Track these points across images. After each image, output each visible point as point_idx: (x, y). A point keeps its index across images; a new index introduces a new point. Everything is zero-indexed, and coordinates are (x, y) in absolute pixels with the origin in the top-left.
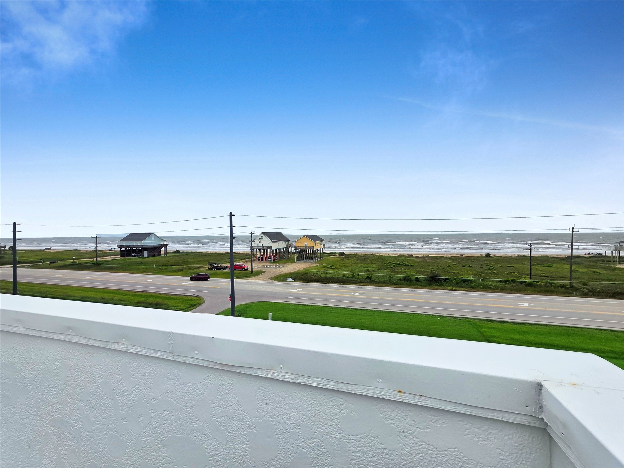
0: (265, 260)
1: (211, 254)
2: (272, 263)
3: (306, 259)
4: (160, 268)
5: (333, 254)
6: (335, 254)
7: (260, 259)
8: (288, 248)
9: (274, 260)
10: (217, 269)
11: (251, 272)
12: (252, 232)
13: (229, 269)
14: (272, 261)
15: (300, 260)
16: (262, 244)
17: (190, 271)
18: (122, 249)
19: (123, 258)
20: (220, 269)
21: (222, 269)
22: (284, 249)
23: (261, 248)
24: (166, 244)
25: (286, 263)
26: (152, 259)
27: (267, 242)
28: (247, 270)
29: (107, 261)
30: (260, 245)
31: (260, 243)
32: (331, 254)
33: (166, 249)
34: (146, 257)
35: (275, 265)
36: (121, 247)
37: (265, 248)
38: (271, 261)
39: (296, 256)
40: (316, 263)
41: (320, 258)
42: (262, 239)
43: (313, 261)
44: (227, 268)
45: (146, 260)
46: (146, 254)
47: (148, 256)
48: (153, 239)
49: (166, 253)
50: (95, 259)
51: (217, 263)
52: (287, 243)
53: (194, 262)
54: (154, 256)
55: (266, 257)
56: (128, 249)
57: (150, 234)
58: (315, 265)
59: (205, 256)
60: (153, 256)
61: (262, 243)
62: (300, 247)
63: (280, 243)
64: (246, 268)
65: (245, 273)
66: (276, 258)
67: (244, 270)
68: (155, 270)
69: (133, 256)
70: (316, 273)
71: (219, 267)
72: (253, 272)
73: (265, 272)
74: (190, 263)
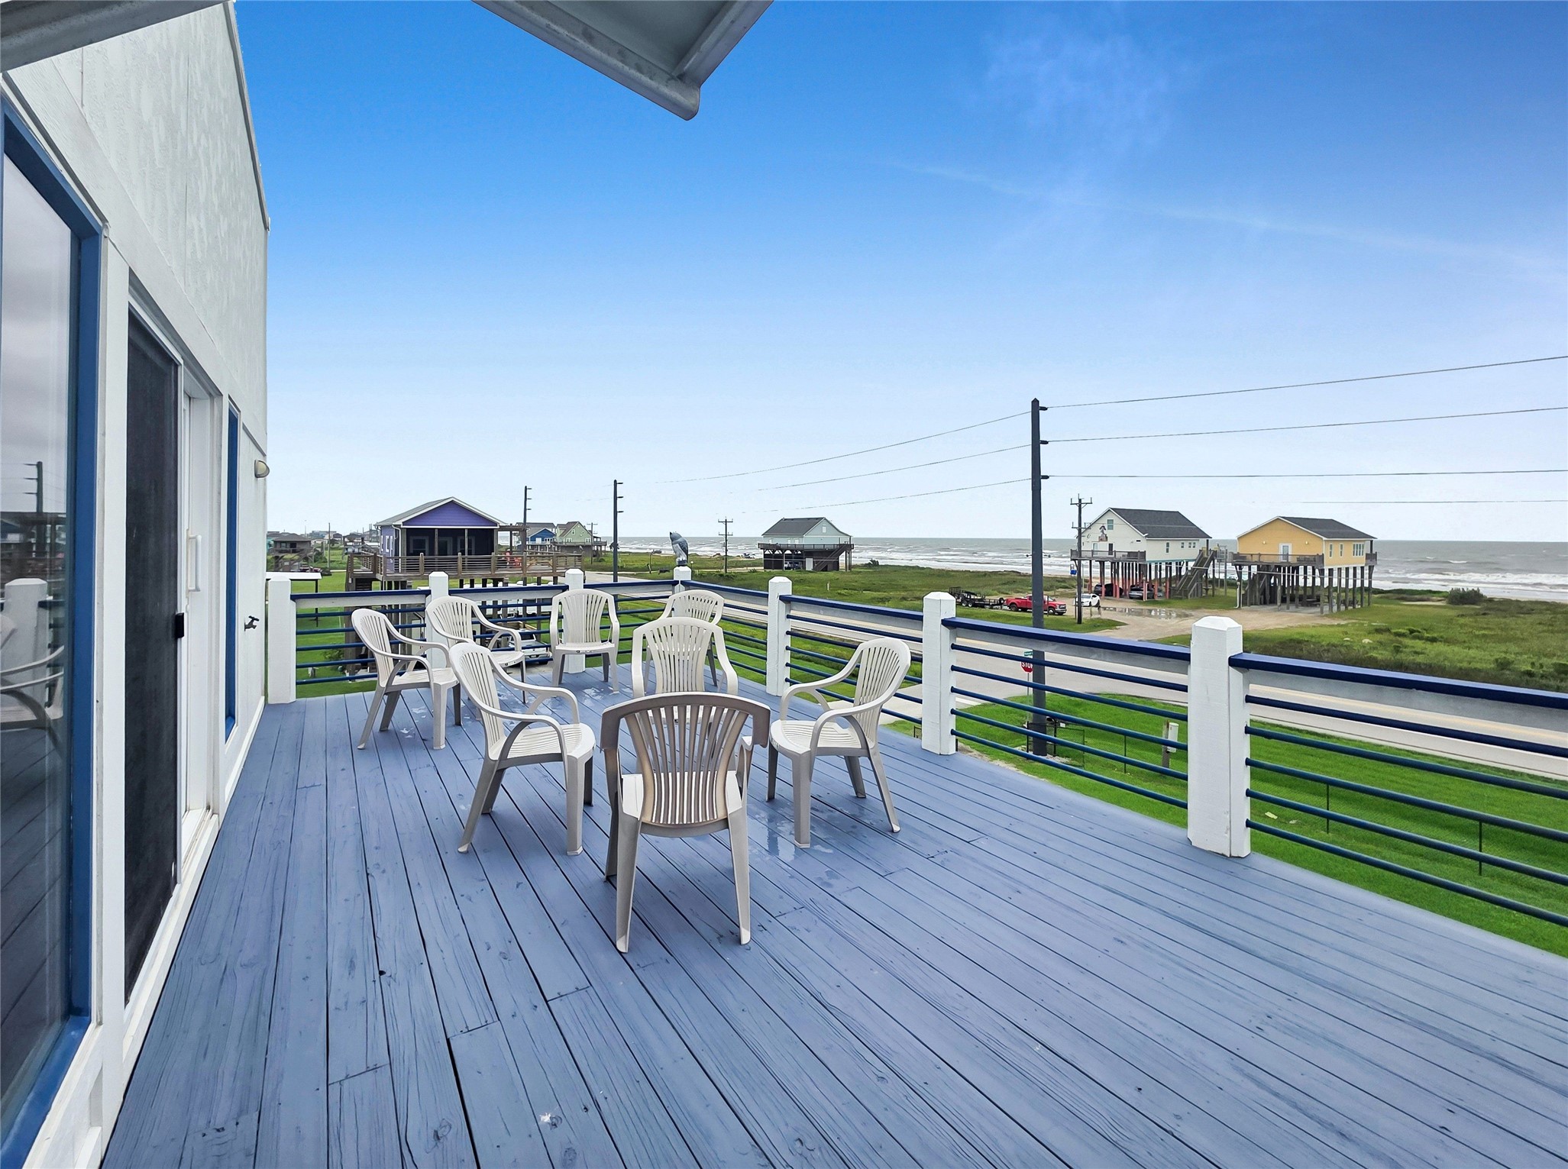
0: (1121, 594)
1: (953, 573)
2: (1146, 603)
3: (1284, 600)
4: (839, 591)
5: (1417, 597)
6: (1425, 597)
7: (1103, 589)
8: (1203, 561)
9: (1151, 596)
10: (975, 605)
11: (1077, 621)
12: (1080, 500)
13: (1006, 608)
14: (1145, 599)
15: (1255, 604)
16: (1111, 546)
17: (904, 602)
18: (767, 552)
19: (768, 570)
20: (982, 606)
21: (989, 605)
22: (1191, 564)
23: (1107, 555)
24: (851, 545)
25: (1198, 608)
26: (822, 575)
27: (1126, 539)
28: (1061, 614)
29: (742, 574)
30: (1104, 547)
31: (1101, 540)
32: (1404, 596)
33: (850, 557)
34: (810, 572)
35: (1160, 611)
36: (764, 547)
37: (1119, 555)
38: (1141, 598)
39: (1236, 593)
40: (1331, 615)
41: (1353, 603)
42: (1111, 527)
43: (1318, 610)
44: (1000, 604)
45: (811, 575)
46: (809, 564)
47: (815, 569)
48: (824, 530)
49: (850, 567)
50: (723, 571)
51: (973, 592)
52: (1201, 543)
53: (913, 586)
54: (825, 569)
55: (1121, 586)
56: (777, 552)
57: (817, 519)
58: (1327, 621)
59: (939, 576)
60: (823, 570)
61: (1110, 542)
62: (1260, 555)
63: (1175, 546)
64: (1058, 609)
65: (1057, 620)
66: (1160, 591)
67: (1053, 614)
68: (830, 595)
69: (786, 568)
70: (1342, 646)
71: (979, 600)
72: (1083, 621)
73: (1125, 624)
74: (905, 589)
